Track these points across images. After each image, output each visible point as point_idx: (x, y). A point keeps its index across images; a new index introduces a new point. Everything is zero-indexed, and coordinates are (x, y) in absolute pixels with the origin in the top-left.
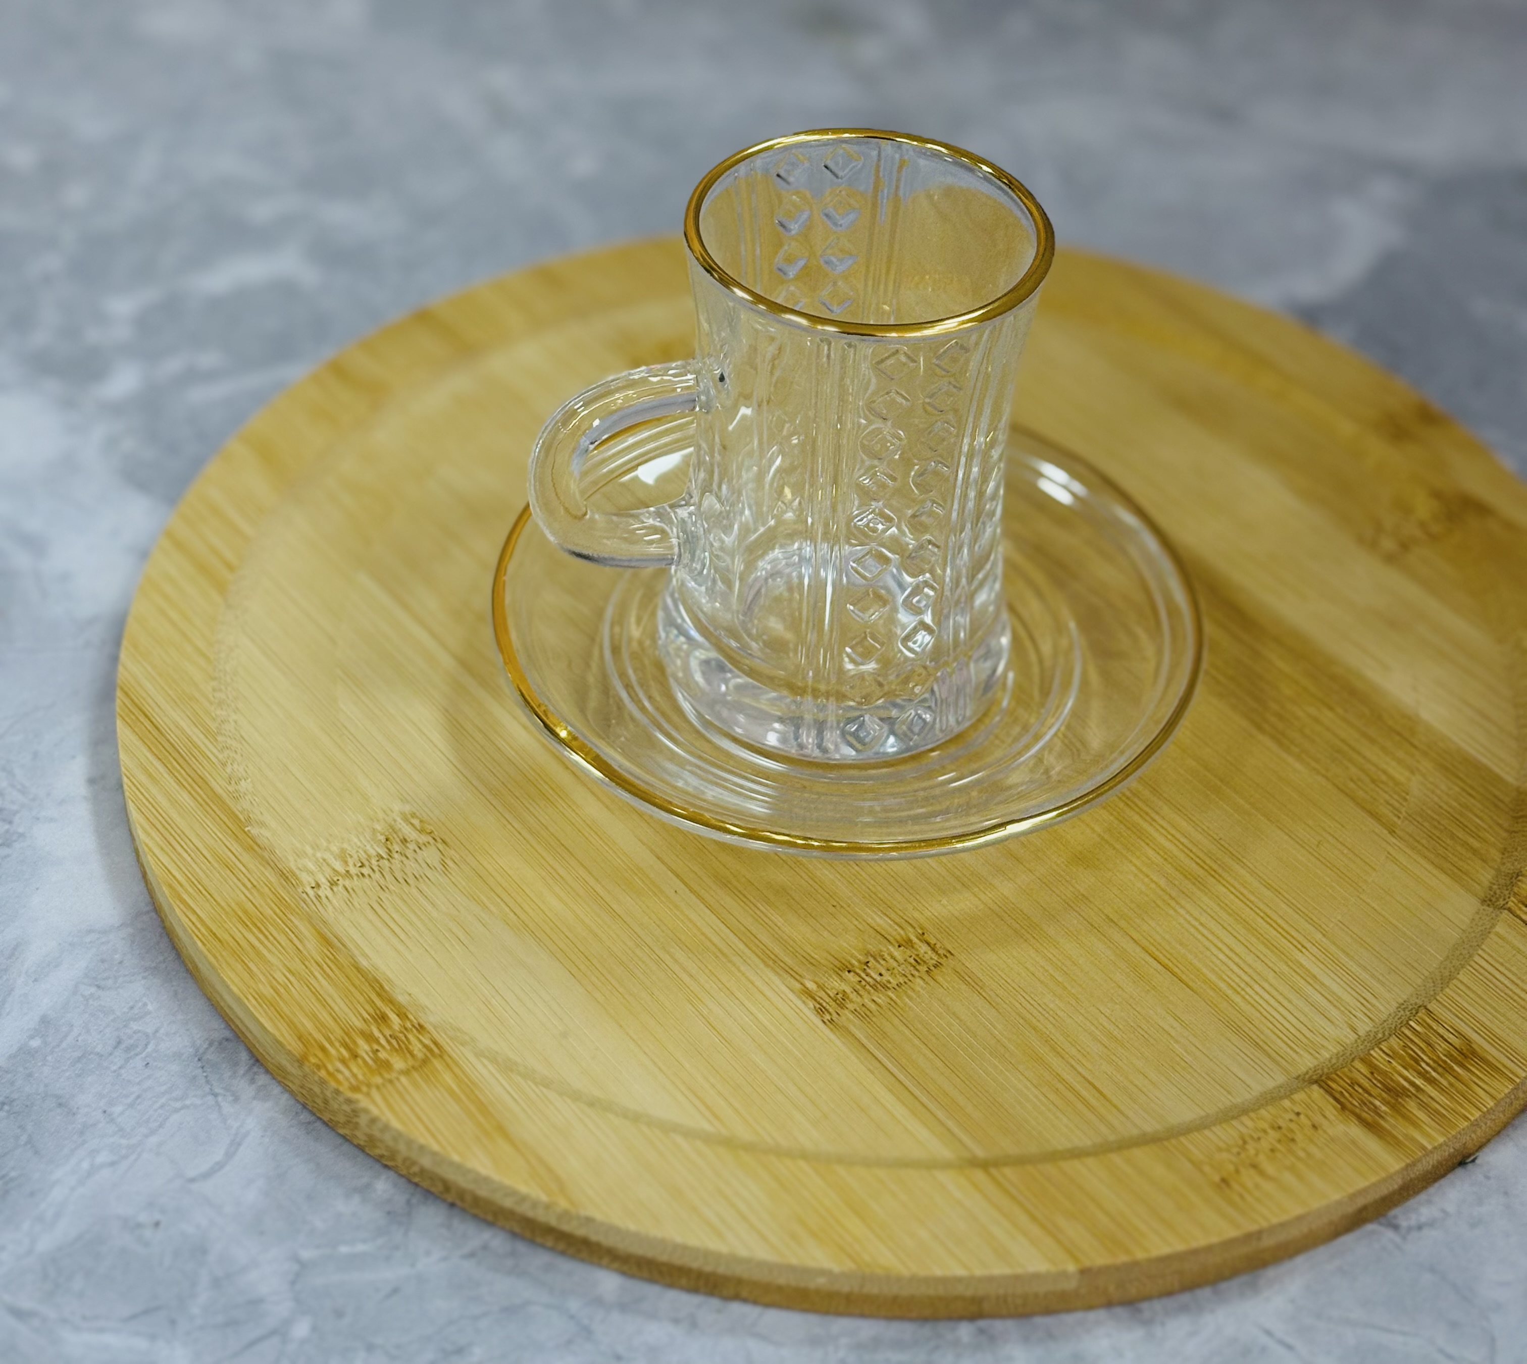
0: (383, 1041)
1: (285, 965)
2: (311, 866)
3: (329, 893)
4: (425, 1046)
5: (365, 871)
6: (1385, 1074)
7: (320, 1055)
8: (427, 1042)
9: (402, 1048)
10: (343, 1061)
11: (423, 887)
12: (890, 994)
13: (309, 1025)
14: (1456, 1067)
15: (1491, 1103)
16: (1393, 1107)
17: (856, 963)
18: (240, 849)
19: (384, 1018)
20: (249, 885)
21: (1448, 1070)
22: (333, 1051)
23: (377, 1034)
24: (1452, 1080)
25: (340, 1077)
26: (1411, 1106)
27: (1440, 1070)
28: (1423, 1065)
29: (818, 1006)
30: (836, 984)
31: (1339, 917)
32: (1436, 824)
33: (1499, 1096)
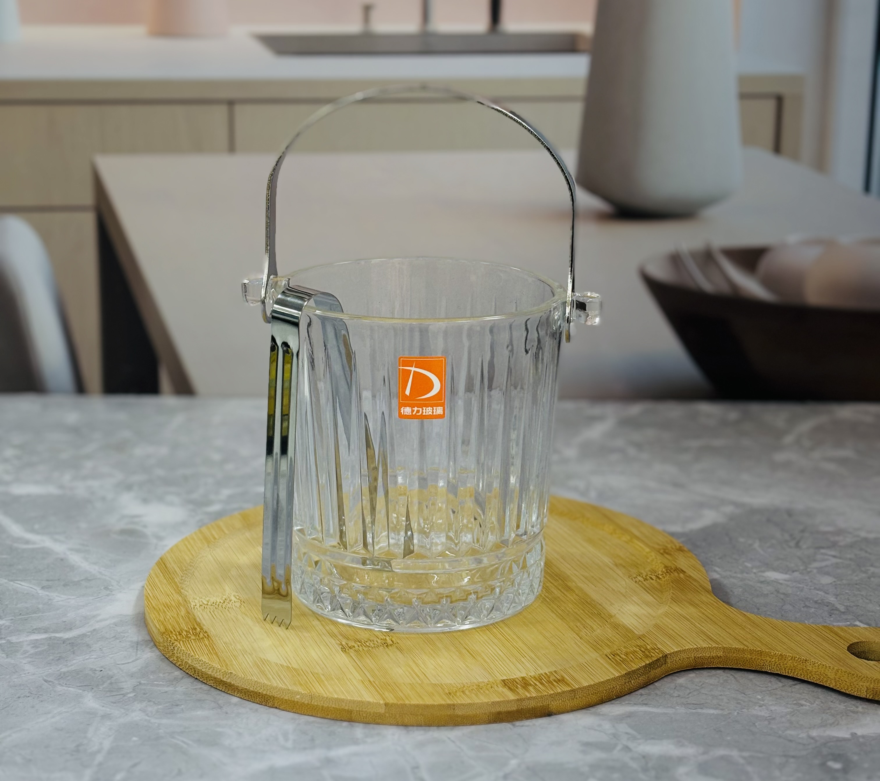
0: (191, 633)
1: (171, 615)
2: (196, 601)
3: (198, 608)
4: (204, 635)
5: (213, 604)
6: (527, 681)
7: (170, 633)
8: (206, 635)
9: (196, 635)
10: (176, 635)
11: (230, 610)
12: (370, 648)
13: (170, 627)
14: (555, 683)
15: (559, 691)
16: (524, 687)
17: (363, 641)
18: (174, 592)
19: (195, 629)
20: (172, 599)
21: (550, 682)
22: (174, 633)
23: (190, 631)
24: (550, 684)
25: (172, 638)
26: (531, 688)
27: (548, 682)
28: (543, 681)
29: (342, 647)
30: (351, 644)
31: (544, 652)
32: (599, 638)
33: (563, 690)
